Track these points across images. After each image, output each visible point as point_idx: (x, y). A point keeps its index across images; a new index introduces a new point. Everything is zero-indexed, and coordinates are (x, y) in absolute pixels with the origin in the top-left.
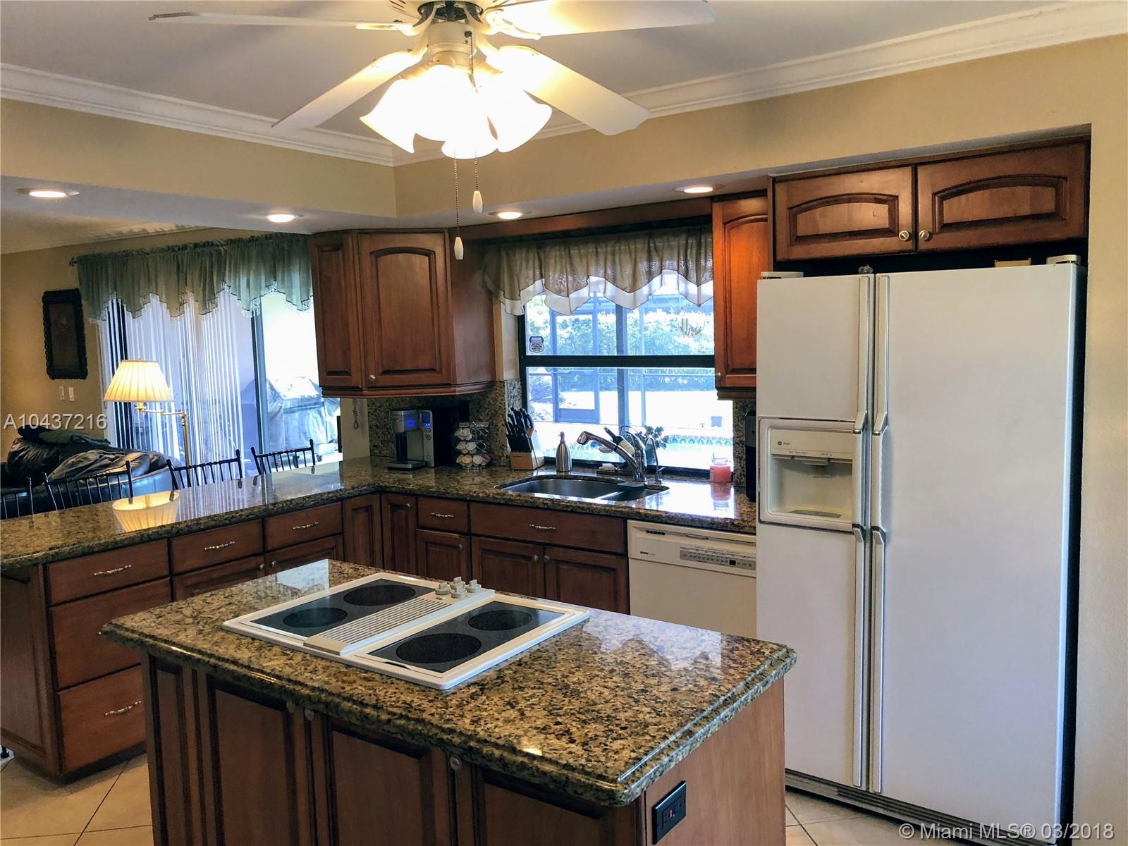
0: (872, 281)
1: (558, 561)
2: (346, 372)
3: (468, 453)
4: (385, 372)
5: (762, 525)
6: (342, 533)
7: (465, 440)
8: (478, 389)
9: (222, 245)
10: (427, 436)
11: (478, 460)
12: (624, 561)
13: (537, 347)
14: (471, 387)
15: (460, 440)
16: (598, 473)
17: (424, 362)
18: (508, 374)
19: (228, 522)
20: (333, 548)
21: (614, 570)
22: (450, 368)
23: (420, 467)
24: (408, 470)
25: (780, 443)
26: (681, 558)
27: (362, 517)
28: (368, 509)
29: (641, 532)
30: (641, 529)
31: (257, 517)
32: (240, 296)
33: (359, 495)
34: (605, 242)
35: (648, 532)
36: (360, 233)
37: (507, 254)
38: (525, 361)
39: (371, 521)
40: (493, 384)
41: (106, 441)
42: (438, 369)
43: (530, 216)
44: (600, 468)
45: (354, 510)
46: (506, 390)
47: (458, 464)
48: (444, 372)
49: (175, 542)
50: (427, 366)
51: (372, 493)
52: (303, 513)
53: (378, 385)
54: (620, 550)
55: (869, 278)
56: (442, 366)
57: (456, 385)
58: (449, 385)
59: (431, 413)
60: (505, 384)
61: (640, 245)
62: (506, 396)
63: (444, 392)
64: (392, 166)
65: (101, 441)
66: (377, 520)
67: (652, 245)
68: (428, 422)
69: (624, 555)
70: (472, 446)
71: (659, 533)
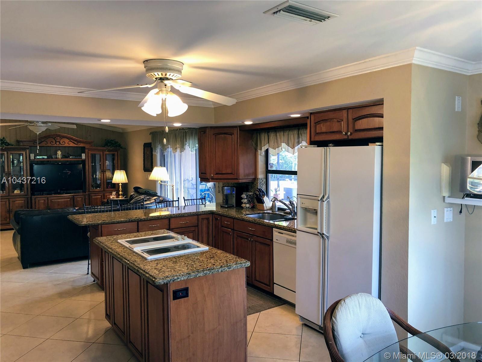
0: (326, 149)
1: (256, 241)
2: (205, 173)
3: (245, 203)
4: (216, 174)
5: (298, 231)
6: (198, 226)
7: (244, 198)
8: (250, 181)
9: (186, 129)
10: (233, 196)
11: (248, 205)
12: (272, 242)
13: (272, 167)
14: (245, 180)
15: (243, 198)
16: (284, 213)
17: (229, 171)
18: (261, 176)
19: (157, 218)
20: (194, 231)
21: (270, 245)
22: (238, 174)
23: (231, 207)
24: (226, 207)
25: (302, 203)
26: (286, 242)
27: (205, 222)
28: (208, 219)
29: (276, 233)
30: (276, 231)
31: (167, 218)
32: (190, 147)
33: (204, 214)
34: (286, 131)
35: (279, 233)
36: (210, 128)
37: (259, 134)
38: (268, 172)
39: (209, 223)
40: (255, 179)
41: (156, 193)
42: (233, 173)
43: (255, 123)
44: (285, 211)
45: (202, 219)
46: (259, 181)
47: (242, 206)
48: (235, 174)
49: (140, 223)
50: (230, 172)
51: (209, 214)
52: (184, 218)
53: (214, 178)
54: (271, 239)
55: (325, 148)
56: (235, 173)
57: (240, 179)
58: (237, 179)
59: (235, 188)
60: (259, 180)
61: (296, 132)
62: (259, 184)
63: (236, 181)
64: (213, 107)
65: (155, 193)
66: (211, 223)
67: (299, 132)
68: (234, 192)
69: (272, 240)
70: (246, 201)
71: (282, 233)
